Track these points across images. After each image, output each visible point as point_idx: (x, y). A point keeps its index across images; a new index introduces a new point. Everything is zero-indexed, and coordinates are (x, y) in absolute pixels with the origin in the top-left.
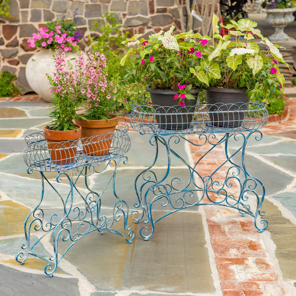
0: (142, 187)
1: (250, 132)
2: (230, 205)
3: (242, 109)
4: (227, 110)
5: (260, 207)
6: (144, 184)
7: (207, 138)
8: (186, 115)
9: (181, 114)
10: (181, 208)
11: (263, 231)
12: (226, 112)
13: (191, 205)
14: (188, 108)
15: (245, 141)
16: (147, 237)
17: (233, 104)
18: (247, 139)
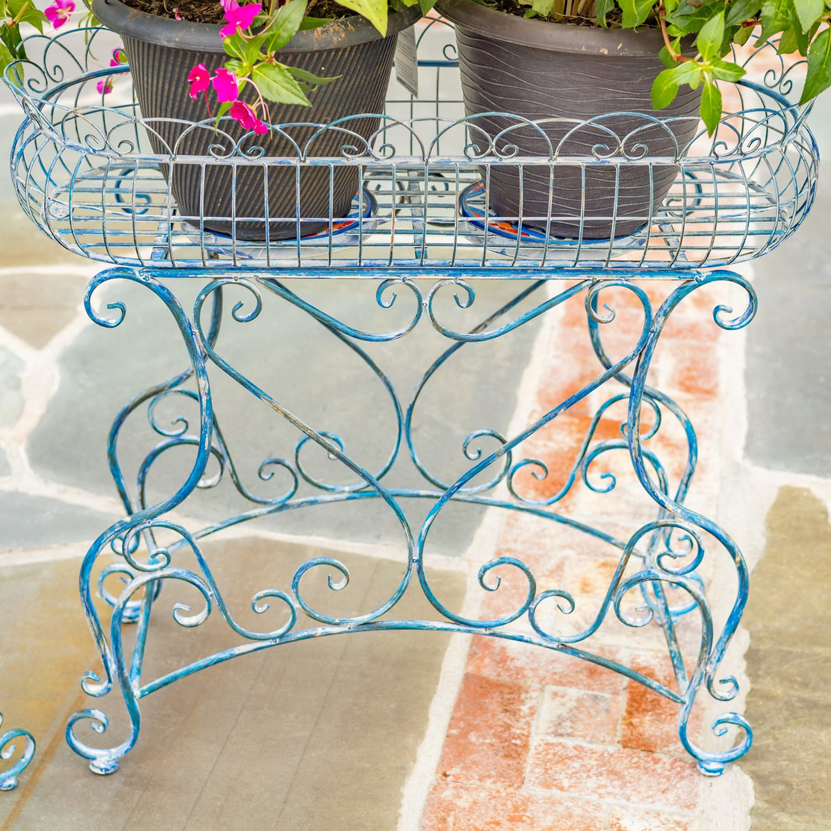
0: (147, 463)
1: (682, 282)
2: (552, 640)
3: (639, 153)
4: (544, 152)
5: (714, 660)
6: (155, 454)
7: (426, 301)
8: (295, 168)
9: (267, 162)
10: (281, 637)
11: (720, 771)
12: (542, 161)
13: (337, 624)
14: (301, 135)
15: (647, 330)
16: (103, 758)
17: (583, 123)
18: (661, 319)
